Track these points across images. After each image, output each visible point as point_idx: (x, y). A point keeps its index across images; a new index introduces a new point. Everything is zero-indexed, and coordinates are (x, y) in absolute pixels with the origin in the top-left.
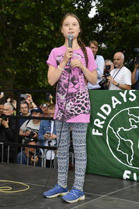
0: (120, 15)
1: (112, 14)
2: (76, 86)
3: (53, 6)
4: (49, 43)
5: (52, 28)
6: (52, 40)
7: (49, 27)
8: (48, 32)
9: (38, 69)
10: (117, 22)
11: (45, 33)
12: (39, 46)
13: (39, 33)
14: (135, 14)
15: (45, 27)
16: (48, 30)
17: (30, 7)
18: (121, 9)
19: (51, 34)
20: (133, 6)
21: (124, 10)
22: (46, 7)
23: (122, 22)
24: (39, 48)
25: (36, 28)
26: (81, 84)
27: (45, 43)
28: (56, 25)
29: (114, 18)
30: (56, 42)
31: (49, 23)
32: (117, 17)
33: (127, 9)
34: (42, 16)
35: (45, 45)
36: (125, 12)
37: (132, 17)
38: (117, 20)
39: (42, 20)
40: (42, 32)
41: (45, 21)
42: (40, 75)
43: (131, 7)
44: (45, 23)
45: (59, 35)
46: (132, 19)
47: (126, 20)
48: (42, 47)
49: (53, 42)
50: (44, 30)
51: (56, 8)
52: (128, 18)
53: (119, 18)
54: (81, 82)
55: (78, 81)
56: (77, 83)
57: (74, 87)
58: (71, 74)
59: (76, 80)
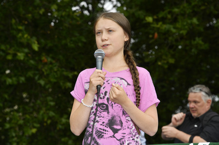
0: (163, 20)
1: (150, 19)
2: (118, 135)
3: (36, 7)
4: (30, 74)
5: (36, 47)
6: (37, 70)
7: (29, 46)
8: (27, 54)
10: (159, 33)
11: (21, 56)
12: (9, 81)
13: (9, 57)
14: (191, 19)
15: (21, 45)
16: (26, 50)
18: (163, 10)
19: (33, 59)
21: (170, 12)
22: (22, 11)
23: (167, 33)
24: (10, 86)
25: (3, 47)
26: (127, 131)
27: (21, 76)
28: (42, 41)
29: (153, 26)
30: (43, 73)
31: (29, 37)
32: (157, 24)
33: (176, 10)
34: (15, 27)
35: (22, 79)
36: (172, 16)
37: (185, 23)
38: (158, 29)
39: (15, 32)
40: (15, 55)
41: (20, 35)
42: (13, 137)
43: (182, 7)
44: (20, 38)
45: (49, 60)
46: (186, 27)
47: (175, 28)
48: (15, 83)
49: (37, 72)
50: (18, 51)
51: (42, 11)
52: (178, 25)
53: (161, 26)
54: (126, 127)
55: (122, 126)
56: (120, 129)
57: (114, 137)
58: (108, 113)
59: (117, 125)
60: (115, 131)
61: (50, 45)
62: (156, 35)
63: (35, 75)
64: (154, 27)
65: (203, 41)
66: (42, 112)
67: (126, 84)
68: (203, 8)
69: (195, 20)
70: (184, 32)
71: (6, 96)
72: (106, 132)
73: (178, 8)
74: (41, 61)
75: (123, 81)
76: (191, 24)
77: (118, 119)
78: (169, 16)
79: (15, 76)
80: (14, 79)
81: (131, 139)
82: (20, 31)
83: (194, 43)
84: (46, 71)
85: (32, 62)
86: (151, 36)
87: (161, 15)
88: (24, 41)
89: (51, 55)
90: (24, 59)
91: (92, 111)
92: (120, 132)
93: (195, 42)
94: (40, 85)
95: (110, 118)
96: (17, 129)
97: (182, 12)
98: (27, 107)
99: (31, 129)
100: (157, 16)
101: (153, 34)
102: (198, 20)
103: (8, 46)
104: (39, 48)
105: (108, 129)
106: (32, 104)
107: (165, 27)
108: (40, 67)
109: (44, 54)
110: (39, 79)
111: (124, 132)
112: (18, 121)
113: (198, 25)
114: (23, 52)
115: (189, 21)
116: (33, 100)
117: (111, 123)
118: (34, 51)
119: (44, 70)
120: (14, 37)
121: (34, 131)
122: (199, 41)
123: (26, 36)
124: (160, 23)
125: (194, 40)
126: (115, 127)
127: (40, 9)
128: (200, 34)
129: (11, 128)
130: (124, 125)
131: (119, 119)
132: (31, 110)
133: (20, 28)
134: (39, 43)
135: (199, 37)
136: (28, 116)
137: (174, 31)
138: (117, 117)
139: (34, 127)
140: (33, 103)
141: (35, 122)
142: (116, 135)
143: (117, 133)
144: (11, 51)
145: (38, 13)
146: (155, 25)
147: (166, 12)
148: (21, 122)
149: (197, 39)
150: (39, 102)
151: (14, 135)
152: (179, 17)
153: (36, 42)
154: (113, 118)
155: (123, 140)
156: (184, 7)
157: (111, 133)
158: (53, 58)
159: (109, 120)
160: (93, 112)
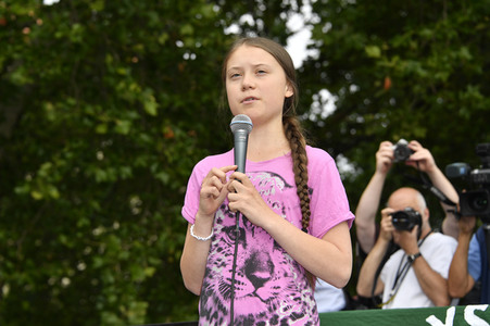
0: (403, 52)
1: (374, 51)
2: (265, 292)
3: (152, 31)
4: (141, 161)
5: (152, 108)
6: (155, 152)
7: (138, 106)
8: (135, 123)
9: (98, 262)
10: (394, 79)
11: (123, 127)
12: (101, 175)
13: (102, 130)
14: (457, 49)
15: (125, 105)
16: (134, 115)
17: (64, 39)
18: (402, 33)
19: (147, 131)
20: (446, 22)
21: (415, 37)
22: (125, 37)
23: (411, 77)
24: (104, 184)
25: (90, 110)
27: (124, 165)
28: (165, 96)
29: (380, 64)
30: (166, 158)
31: (139, 90)
32: (390, 60)
33: (427, 32)
34: (111, 70)
35: (127, 171)
36: (420, 44)
37: (445, 58)
38: (392, 70)
39: (112, 81)
40: (112, 125)
41: (122, 85)
42: (109, 285)
43: (438, 26)
44: (123, 91)
45: (178, 132)
46: (448, 66)
47: (424, 68)
48: (113, 178)
49: (154, 158)
50: (119, 117)
51: (163, 38)
52: (432, 62)
53: (397, 63)
54: (282, 275)
55: (272, 272)
56: (268, 279)
57: (256, 295)
58: (245, 246)
59: (262, 270)
60: (259, 283)
61: (179, 103)
62: (388, 82)
63: (150, 163)
64: (383, 68)
65: (482, 92)
66: (164, 236)
67: (282, 184)
68: (481, 26)
69: (465, 53)
70: (443, 76)
71: (96, 205)
72: (240, 286)
73: (431, 28)
74: (162, 135)
75: (277, 179)
76: (458, 59)
77: (263, 258)
78: (414, 45)
79: (113, 164)
80: (112, 171)
81: (292, 298)
82: (121, 77)
83: (463, 96)
84: (172, 154)
85: (145, 137)
86: (378, 84)
87: (397, 42)
88: (129, 96)
89: (181, 124)
90: (130, 133)
91: (214, 243)
92: (268, 285)
93: (467, 95)
94: (160, 182)
95: (247, 256)
96: (117, 268)
97: (439, 36)
98: (135, 227)
99: (143, 268)
100: (390, 45)
101: (383, 81)
102: (471, 51)
103: (99, 108)
104: (158, 110)
105: (244, 279)
106: (145, 221)
107: (406, 66)
108: (160, 146)
109: (167, 121)
110: (158, 171)
111: (277, 283)
112: (118, 252)
113: (472, 62)
114: (127, 118)
115: (454, 55)
116: (147, 213)
117: (251, 267)
118: (148, 117)
119: (167, 153)
120: (111, 90)
121: (150, 272)
122: (473, 92)
123: (133, 86)
124: (396, 59)
125: (465, 90)
126: (258, 274)
127: (160, 34)
128: (475, 80)
129: (105, 266)
130: (276, 270)
131: (267, 258)
132: (145, 232)
133: (123, 71)
134: (158, 100)
135: (474, 84)
136: (137, 244)
137: (423, 73)
138: (262, 254)
139: (150, 265)
140: (148, 218)
141: (151, 255)
142: (260, 291)
143: (262, 286)
144: (105, 118)
145: (157, 42)
146: (386, 63)
147: (407, 35)
148: (125, 255)
149: (470, 88)
150: (158, 216)
151: (111, 279)
152: (434, 46)
153: (153, 99)
154: (254, 255)
155: (275, 301)
156: (443, 26)
157: (249, 287)
158: (185, 129)
159: (246, 262)
160: (216, 245)
